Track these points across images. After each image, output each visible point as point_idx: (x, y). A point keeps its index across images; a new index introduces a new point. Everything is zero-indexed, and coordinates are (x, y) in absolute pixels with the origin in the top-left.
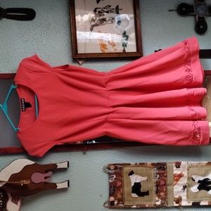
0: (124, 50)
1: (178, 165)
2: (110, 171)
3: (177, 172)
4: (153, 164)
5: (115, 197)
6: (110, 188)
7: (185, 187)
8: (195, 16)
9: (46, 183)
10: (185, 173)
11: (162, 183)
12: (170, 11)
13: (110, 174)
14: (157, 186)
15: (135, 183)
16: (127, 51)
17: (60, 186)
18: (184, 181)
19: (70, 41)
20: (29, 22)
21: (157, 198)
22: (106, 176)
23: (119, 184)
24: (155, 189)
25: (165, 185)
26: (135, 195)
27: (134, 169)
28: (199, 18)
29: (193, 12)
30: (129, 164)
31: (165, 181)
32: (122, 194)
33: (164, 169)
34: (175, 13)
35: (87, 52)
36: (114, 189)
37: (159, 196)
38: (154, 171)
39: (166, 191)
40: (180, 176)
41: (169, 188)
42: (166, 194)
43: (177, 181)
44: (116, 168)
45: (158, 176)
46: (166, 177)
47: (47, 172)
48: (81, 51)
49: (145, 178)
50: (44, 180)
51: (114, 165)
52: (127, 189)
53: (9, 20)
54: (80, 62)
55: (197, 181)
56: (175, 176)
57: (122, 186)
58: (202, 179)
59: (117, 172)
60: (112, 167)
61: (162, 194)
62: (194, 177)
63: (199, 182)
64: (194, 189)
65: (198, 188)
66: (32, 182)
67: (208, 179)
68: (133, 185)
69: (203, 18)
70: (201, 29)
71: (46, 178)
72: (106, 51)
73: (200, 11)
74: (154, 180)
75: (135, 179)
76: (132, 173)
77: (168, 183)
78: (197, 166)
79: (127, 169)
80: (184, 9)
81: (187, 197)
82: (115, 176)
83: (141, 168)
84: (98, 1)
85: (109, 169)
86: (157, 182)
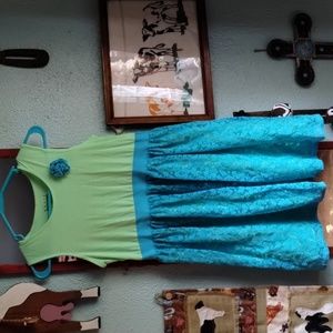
0: (186, 112)
1: (273, 292)
2: (165, 302)
3: (272, 302)
4: (233, 291)
6: (166, 328)
7: (285, 327)
8: (295, 58)
9: (63, 322)
10: (285, 305)
11: (249, 320)
12: (256, 51)
13: (165, 307)
14: (241, 325)
15: (206, 321)
16: (190, 113)
18: (283, 317)
19: (101, 99)
20: (38, 70)
22: (159, 310)
23: (180, 322)
24: (237, 330)
25: (253, 324)
27: (203, 298)
28: (302, 61)
29: (292, 52)
30: (196, 291)
31: (254, 317)
33: (252, 298)
34: (264, 55)
35: (128, 115)
36: (173, 330)
38: (235, 301)
40: (278, 309)
41: (260, 328)
43: (272, 316)
44: (175, 297)
45: (242, 309)
46: (254, 310)
47: (65, 303)
48: (118, 113)
49: (222, 313)
50: (60, 317)
51: (172, 292)
52: (193, 331)
54: (119, 131)
55: (304, 317)
56: (269, 309)
57: (184, 326)
58: (312, 313)
59: (176, 303)
60: (169, 296)
62: (299, 310)
63: (308, 318)
64: (300, 330)
65: (307, 328)
66: (41, 321)
67: (321, 314)
68: (202, 323)
69: (308, 62)
70: (305, 78)
71: (63, 313)
72: (158, 114)
73: (303, 51)
74: (236, 316)
75: (205, 314)
76: (200, 305)
77: (258, 320)
78: (303, 293)
79: (192, 299)
80: (278, 48)
82: (173, 311)
83: (214, 296)
84: (145, 38)
85: (164, 298)
86: (240, 320)
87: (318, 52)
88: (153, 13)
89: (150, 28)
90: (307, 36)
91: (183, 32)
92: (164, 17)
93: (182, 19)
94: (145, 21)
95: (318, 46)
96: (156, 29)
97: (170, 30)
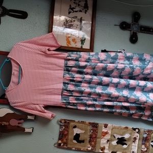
0: (82, 47)
1: (106, 126)
2: (61, 124)
3: (104, 130)
4: (90, 123)
5: (62, 141)
6: (60, 134)
7: (108, 141)
8: (131, 31)
10: (110, 132)
11: (94, 136)
12: (115, 25)
13: (61, 125)
14: (90, 138)
15: (76, 134)
17: (27, 130)
18: (108, 137)
21: (89, 146)
23: (66, 133)
24: (88, 139)
25: (95, 138)
26: (75, 141)
27: (77, 124)
28: (133, 32)
29: (130, 28)
30: (74, 121)
31: (96, 135)
32: (67, 140)
33: (97, 127)
34: (118, 28)
36: (62, 136)
37: (91, 144)
38: (90, 128)
39: (96, 142)
40: (106, 133)
41: (98, 140)
42: (95, 144)
43: (104, 136)
44: (65, 122)
45: (92, 131)
46: (97, 132)
49: (83, 132)
50: (17, 125)
51: (64, 120)
52: (71, 137)
53: (10, 17)
55: (116, 138)
56: (103, 132)
57: (67, 134)
58: (120, 137)
59: (66, 125)
60: (63, 121)
61: (93, 143)
62: (115, 135)
63: (118, 138)
64: (114, 143)
68: (75, 135)
69: (136, 33)
70: (134, 40)
71: (19, 123)
72: (70, 46)
73: (135, 28)
74: (89, 134)
75: (77, 131)
76: (75, 127)
77: (98, 136)
78: (118, 128)
79: (72, 124)
80: (124, 26)
81: (109, 148)
82: (64, 127)
83: (81, 124)
84: (69, 13)
85: (61, 122)
86: (90, 135)
87: (141, 30)
88: (74, 3)
89: (72, 9)
90: (137, 22)
91: (86, 13)
92: (79, 5)
93: (86, 7)
94: (70, 6)
95: (141, 27)
96: (74, 10)
97: (80, 11)
